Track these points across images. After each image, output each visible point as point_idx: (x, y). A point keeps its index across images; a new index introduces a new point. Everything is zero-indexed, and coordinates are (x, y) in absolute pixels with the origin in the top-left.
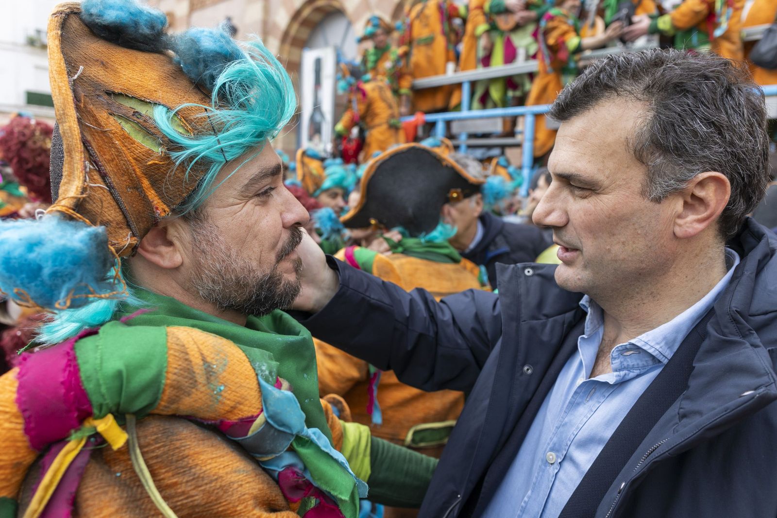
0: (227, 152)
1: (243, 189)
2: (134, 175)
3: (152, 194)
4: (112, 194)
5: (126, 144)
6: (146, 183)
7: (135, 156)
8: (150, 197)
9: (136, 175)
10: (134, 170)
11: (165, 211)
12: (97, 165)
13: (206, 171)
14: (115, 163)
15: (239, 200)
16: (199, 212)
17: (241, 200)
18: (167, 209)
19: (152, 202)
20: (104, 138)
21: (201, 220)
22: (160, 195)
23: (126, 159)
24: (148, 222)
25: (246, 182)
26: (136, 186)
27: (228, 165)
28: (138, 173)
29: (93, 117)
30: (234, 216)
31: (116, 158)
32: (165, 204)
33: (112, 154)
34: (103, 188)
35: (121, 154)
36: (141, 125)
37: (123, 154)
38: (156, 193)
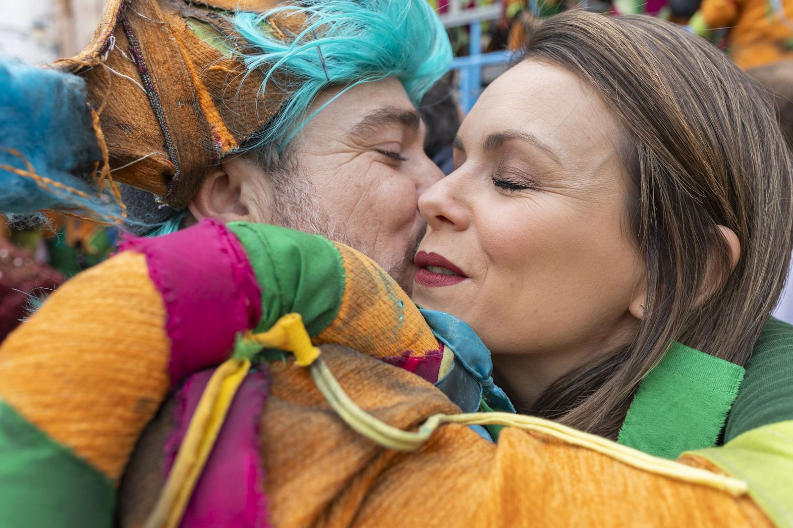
0: (330, 68)
1: (354, 130)
2: (190, 84)
3: (213, 117)
4: (149, 98)
5: (188, 45)
6: (206, 98)
7: (195, 58)
8: (210, 121)
9: (192, 83)
10: (192, 78)
11: (230, 144)
12: (135, 57)
13: (297, 88)
14: (167, 66)
15: (348, 145)
16: (286, 157)
17: (351, 147)
18: (233, 142)
19: (213, 127)
20: (159, 33)
21: (288, 172)
22: (226, 120)
23: (182, 61)
24: (201, 155)
25: (360, 120)
26: (192, 100)
27: (332, 87)
28: (196, 82)
29: (151, 9)
30: (339, 168)
31: (169, 60)
32: (231, 133)
33: (166, 54)
34: (137, 85)
35: (176, 54)
36: (214, 25)
37: (180, 54)
38: (221, 116)
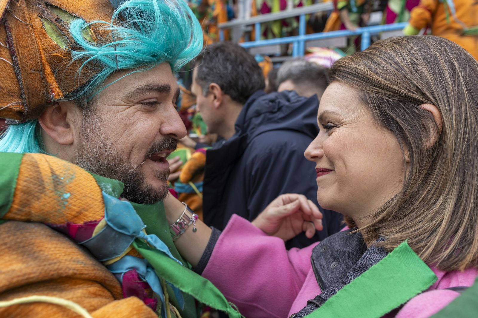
0: (120, 61)
1: (129, 95)
2: (39, 61)
3: (51, 80)
4: (14, 69)
5: (41, 38)
6: (48, 69)
7: (44, 47)
8: (49, 81)
9: (41, 61)
10: (41, 58)
11: (59, 95)
12: (9, 45)
13: (98, 71)
14: (28, 49)
15: (125, 102)
16: (91, 104)
17: (126, 103)
18: (61, 94)
19: (51, 85)
20: (26, 29)
21: (91, 113)
22: (58, 82)
23: (36, 48)
24: (42, 100)
25: (133, 90)
26: (41, 70)
27: (119, 72)
28: (43, 60)
29: (23, 14)
30: (117, 114)
31: (30, 46)
32: (60, 90)
33: (28, 42)
34: (7, 62)
35: (34, 44)
36: (58, 27)
37: (36, 44)
38: (55, 79)
